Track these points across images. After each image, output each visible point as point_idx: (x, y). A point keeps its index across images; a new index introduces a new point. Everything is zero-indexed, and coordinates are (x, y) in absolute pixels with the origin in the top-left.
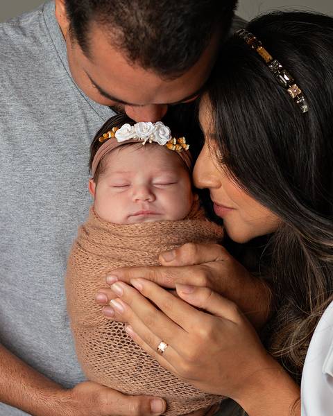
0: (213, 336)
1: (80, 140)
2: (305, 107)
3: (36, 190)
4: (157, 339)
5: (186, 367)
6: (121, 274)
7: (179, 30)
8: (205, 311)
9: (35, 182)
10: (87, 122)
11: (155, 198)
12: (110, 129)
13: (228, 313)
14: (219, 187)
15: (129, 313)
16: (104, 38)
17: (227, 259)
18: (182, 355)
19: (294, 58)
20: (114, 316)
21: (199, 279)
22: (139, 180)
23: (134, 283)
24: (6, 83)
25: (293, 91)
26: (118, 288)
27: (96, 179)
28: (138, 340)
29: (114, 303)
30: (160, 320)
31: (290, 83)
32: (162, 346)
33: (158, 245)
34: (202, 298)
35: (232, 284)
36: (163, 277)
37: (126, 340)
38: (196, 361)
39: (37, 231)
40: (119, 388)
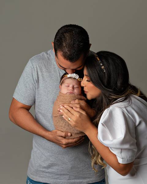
0: (80, 116)
1: (58, 78)
2: (105, 71)
3: (48, 88)
4: (69, 118)
5: (74, 123)
6: (63, 105)
7: (74, 53)
8: (79, 112)
9: (48, 86)
10: (60, 74)
11: (74, 90)
12: (66, 75)
13: (84, 113)
14: (85, 87)
15: (63, 112)
16: (60, 54)
17: (85, 103)
18: (73, 120)
19: (104, 61)
20: (61, 114)
21: (78, 106)
22: (71, 86)
23: (65, 106)
24: (43, 65)
25: (103, 67)
26: (61, 107)
27: (61, 85)
28: (65, 118)
29: (61, 111)
30: (69, 113)
31: (102, 66)
32: (70, 119)
33: (71, 99)
34: (78, 110)
35: (86, 108)
36: (71, 105)
37: (63, 119)
38: (76, 122)
39: (47, 97)
40: (61, 130)
